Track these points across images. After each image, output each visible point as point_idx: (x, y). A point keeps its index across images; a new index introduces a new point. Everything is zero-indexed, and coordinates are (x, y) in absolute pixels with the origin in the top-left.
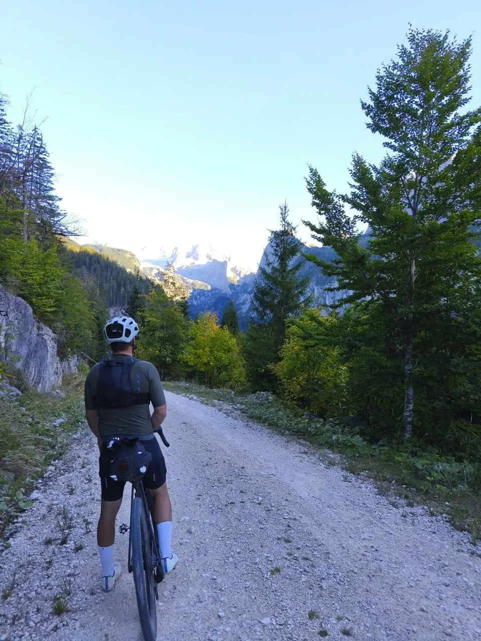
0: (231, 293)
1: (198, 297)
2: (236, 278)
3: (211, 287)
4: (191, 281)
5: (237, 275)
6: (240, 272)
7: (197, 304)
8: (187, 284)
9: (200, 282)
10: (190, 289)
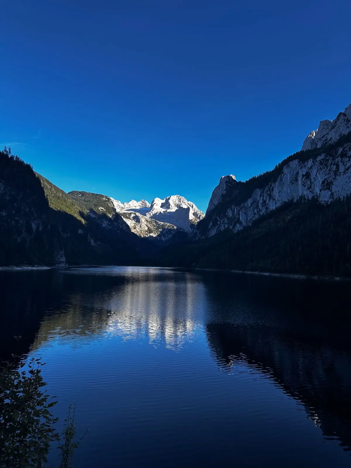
0: (191, 231)
1: (166, 235)
2: (197, 220)
3: (177, 227)
4: (162, 223)
5: (197, 218)
6: (200, 216)
7: (165, 240)
8: (158, 225)
9: (168, 224)
10: (160, 229)
